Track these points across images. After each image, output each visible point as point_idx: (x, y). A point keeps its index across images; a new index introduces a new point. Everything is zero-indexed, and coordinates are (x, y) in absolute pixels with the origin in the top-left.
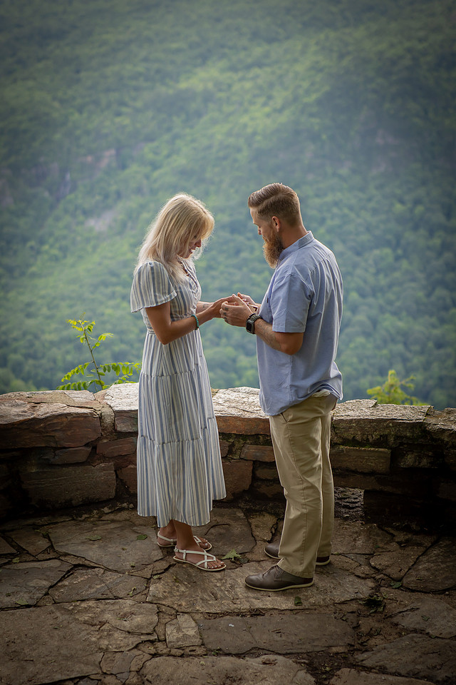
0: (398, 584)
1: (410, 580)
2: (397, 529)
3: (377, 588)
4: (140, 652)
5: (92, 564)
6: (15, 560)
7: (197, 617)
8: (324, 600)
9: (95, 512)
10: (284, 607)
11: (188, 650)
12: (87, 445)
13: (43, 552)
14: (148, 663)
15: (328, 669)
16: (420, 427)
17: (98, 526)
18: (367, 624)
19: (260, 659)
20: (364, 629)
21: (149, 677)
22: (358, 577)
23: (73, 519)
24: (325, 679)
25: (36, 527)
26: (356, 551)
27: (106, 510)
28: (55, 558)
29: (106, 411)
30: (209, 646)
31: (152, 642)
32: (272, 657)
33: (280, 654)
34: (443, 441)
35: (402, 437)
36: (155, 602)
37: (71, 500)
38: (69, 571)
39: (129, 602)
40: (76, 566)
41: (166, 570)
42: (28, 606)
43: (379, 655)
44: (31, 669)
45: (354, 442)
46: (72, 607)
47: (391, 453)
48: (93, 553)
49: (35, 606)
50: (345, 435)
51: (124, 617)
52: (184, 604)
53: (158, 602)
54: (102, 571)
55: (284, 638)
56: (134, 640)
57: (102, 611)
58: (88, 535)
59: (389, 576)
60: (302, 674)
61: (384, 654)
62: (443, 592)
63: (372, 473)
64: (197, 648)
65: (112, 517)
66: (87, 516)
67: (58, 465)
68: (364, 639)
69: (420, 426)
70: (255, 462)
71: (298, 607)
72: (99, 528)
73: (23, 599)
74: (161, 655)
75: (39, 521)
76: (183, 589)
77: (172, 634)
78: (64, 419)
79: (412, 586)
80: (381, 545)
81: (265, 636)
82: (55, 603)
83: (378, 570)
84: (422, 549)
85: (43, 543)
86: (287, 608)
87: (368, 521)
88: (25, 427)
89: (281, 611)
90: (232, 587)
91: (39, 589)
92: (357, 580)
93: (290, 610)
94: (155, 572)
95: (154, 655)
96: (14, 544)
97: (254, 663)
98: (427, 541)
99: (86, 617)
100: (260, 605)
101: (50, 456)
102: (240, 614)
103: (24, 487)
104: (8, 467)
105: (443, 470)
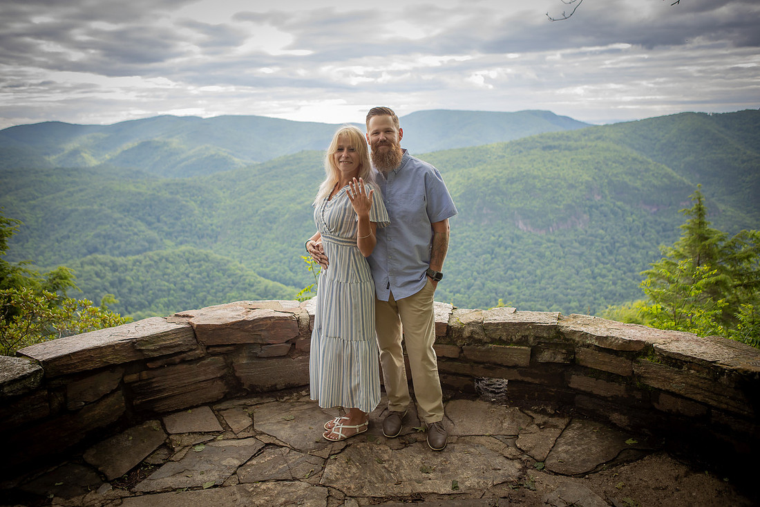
0: (541, 465)
1: (552, 462)
2: (535, 411)
3: (524, 470)
5: (281, 444)
6: (219, 438)
7: (363, 502)
8: (478, 483)
9: (295, 394)
10: (443, 491)
12: (287, 342)
13: (244, 430)
16: (555, 329)
17: (295, 406)
22: (507, 458)
23: (277, 401)
25: (245, 406)
26: (503, 432)
28: (252, 437)
29: (304, 315)
34: (574, 341)
35: (540, 338)
36: (327, 485)
37: (276, 385)
38: (260, 450)
39: (304, 484)
40: (267, 445)
41: (343, 450)
42: (215, 486)
45: (501, 341)
46: (252, 489)
47: (531, 350)
48: (284, 433)
49: (221, 486)
50: (493, 336)
51: (296, 500)
52: (353, 487)
53: (330, 485)
54: (288, 450)
57: (278, 493)
58: (285, 416)
59: (533, 458)
62: (583, 475)
63: (515, 367)
66: (287, 398)
67: (264, 358)
69: (555, 327)
71: (455, 492)
72: (295, 409)
73: (214, 479)
75: (249, 402)
76: (354, 470)
78: (269, 321)
79: (555, 469)
80: (523, 427)
82: (239, 483)
83: (523, 452)
84: (559, 431)
85: (246, 422)
86: (445, 492)
87: (511, 405)
88: (237, 327)
89: (441, 496)
90: (398, 468)
91: (229, 468)
92: (506, 461)
93: (449, 495)
94: (333, 452)
96: (224, 422)
98: (562, 423)
99: (262, 500)
100: (420, 489)
101: (257, 350)
102: (402, 499)
103: (237, 374)
104: (224, 358)
105: (573, 364)
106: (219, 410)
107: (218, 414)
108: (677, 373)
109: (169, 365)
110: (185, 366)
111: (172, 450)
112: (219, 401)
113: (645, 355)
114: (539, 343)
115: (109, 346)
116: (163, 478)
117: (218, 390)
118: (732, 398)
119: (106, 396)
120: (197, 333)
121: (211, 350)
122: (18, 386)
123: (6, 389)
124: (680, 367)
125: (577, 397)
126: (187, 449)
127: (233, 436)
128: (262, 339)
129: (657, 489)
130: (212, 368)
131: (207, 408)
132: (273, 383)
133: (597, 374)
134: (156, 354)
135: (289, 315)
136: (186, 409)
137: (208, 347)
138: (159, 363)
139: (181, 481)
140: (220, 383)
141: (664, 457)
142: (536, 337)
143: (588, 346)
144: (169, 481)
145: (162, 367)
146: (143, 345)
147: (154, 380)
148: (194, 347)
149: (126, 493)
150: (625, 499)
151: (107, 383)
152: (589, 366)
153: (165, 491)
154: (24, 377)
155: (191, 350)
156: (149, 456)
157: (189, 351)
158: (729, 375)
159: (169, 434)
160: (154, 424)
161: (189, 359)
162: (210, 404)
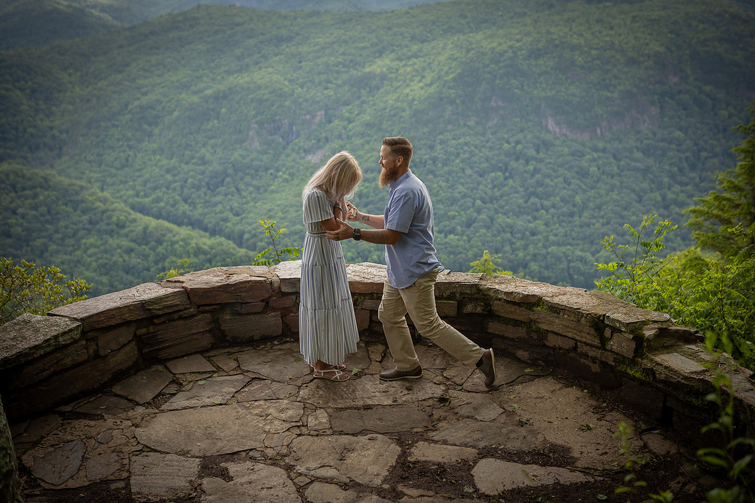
0: (461, 387)
1: (468, 385)
3: (446, 391)
4: (290, 433)
5: (264, 378)
6: (214, 375)
7: (329, 410)
8: (411, 398)
9: (269, 343)
10: (386, 403)
11: (321, 431)
12: (262, 301)
13: (233, 370)
14: (294, 440)
15: (410, 442)
17: (270, 353)
18: (437, 413)
19: (367, 437)
20: (436, 417)
21: (295, 449)
22: (435, 383)
23: (254, 349)
24: (408, 449)
25: (230, 354)
26: (435, 367)
27: (276, 342)
28: (240, 374)
29: (275, 278)
30: (335, 429)
31: (298, 427)
32: (375, 435)
33: (380, 434)
34: (490, 296)
35: (465, 294)
36: (303, 401)
37: (253, 336)
38: (249, 382)
39: (286, 401)
40: (253, 379)
41: (312, 381)
42: (221, 404)
43: (443, 433)
44: (220, 444)
46: (249, 405)
47: (458, 304)
48: (265, 370)
49: (225, 404)
51: (282, 411)
52: (321, 402)
53: (305, 401)
54: (270, 382)
55: (383, 423)
56: (288, 425)
57: (268, 407)
58: (263, 359)
59: (454, 382)
60: (393, 446)
61: (447, 432)
62: (487, 392)
63: (446, 317)
64: (327, 431)
65: (279, 347)
66: (263, 346)
67: (244, 314)
68: (435, 423)
69: (476, 286)
70: (371, 311)
71: (395, 403)
73: (218, 400)
74: (304, 435)
75: (231, 350)
76: (321, 392)
77: (311, 421)
78: (247, 285)
79: (469, 389)
80: (451, 363)
81: (371, 422)
82: (238, 402)
83: (448, 379)
85: (233, 364)
86: (388, 404)
88: (222, 289)
89: (384, 406)
90: (354, 391)
91: (229, 393)
92: (434, 385)
93: (390, 405)
94: (304, 382)
95: (299, 435)
96: (215, 364)
97: (363, 439)
99: (257, 411)
100: (370, 402)
101: (238, 308)
102: (358, 408)
103: (222, 328)
104: (211, 315)
105: (490, 314)
106: (209, 357)
107: (209, 359)
108: (556, 317)
109: (170, 320)
110: (181, 322)
111: (181, 385)
112: (208, 350)
113: (539, 305)
114: (464, 298)
115: (126, 307)
116: (180, 401)
117: (206, 341)
118: (588, 334)
119: (125, 345)
120: (190, 295)
121: (201, 309)
122: (67, 337)
123: (61, 339)
124: (558, 313)
125: (493, 340)
126: (192, 383)
127: (226, 374)
128: (242, 299)
129: (537, 398)
130: (201, 323)
131: (199, 356)
132: (251, 335)
133: (507, 321)
134: (161, 313)
135: (263, 279)
136: (183, 356)
137: (199, 306)
138: (162, 319)
139: (193, 402)
140: (208, 335)
141: (549, 379)
142: (461, 294)
143: (500, 299)
144: (186, 403)
145: (164, 322)
146: (150, 305)
147: (158, 333)
148: (188, 306)
149: (157, 411)
150: (513, 405)
151: (125, 335)
152: (501, 315)
153: (185, 408)
154: (70, 330)
155: (186, 309)
156: (164, 388)
157: (185, 310)
158: (586, 318)
159: (175, 374)
160: (160, 368)
161: (185, 316)
162: (202, 352)
